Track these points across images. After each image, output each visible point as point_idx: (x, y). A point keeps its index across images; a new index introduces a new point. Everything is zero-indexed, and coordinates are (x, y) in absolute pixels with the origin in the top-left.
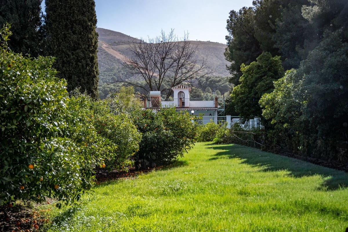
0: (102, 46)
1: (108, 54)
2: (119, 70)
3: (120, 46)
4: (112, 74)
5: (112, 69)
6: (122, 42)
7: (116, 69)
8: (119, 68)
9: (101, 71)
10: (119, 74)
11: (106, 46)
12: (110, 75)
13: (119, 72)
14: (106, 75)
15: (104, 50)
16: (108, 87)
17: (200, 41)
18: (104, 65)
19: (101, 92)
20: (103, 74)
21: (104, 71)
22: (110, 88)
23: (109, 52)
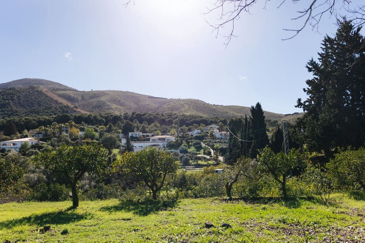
0: (43, 90)
1: (47, 96)
2: (56, 108)
3: (59, 92)
4: (50, 111)
5: (51, 108)
6: (60, 89)
7: (54, 108)
8: (56, 107)
9: (41, 109)
10: (56, 112)
11: (46, 90)
12: (48, 112)
13: (56, 110)
14: (45, 112)
15: (44, 93)
16: (43, 118)
17: (121, 91)
18: (44, 104)
19: (36, 122)
20: (42, 111)
21: (44, 109)
22: (44, 119)
23: (48, 95)
